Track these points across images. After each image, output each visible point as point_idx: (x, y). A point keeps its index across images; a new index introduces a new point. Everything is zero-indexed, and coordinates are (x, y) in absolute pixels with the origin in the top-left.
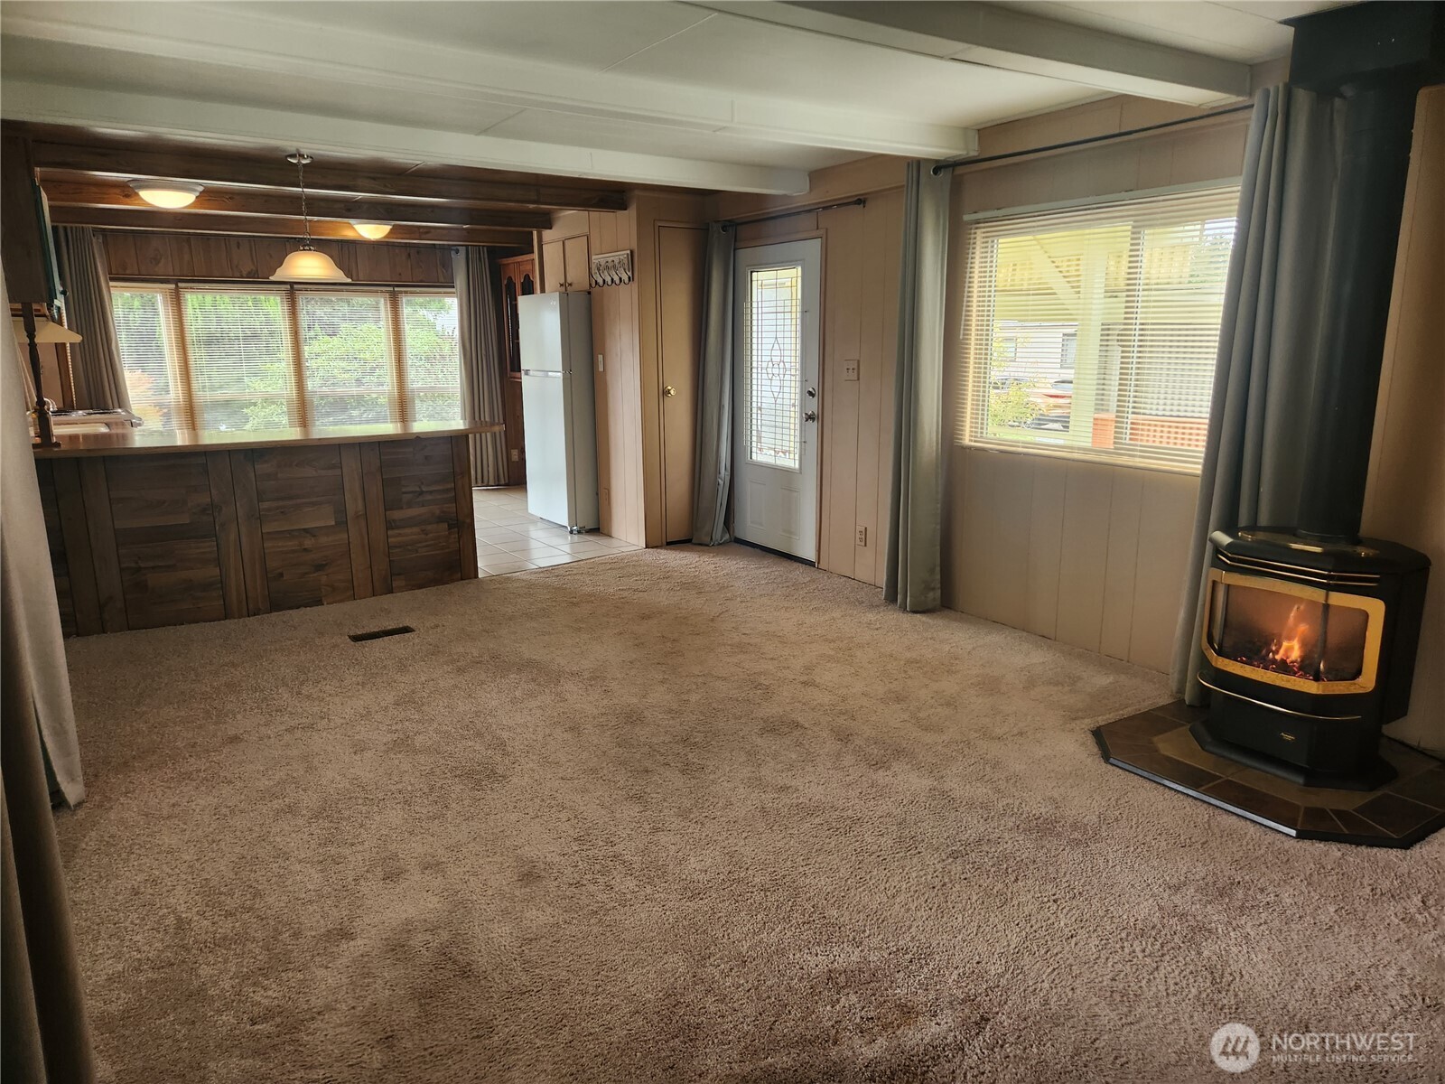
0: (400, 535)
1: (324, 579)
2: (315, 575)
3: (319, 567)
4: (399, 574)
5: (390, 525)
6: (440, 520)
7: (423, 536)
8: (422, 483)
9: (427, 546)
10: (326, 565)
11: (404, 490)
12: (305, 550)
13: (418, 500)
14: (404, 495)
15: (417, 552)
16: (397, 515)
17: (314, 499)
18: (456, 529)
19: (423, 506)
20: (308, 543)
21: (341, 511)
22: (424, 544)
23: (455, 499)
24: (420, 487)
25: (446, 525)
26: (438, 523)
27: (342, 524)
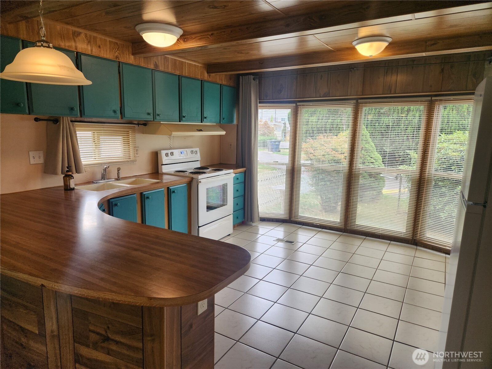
12: (22, 345)
20: (23, 340)
21: (41, 324)
27: (42, 336)
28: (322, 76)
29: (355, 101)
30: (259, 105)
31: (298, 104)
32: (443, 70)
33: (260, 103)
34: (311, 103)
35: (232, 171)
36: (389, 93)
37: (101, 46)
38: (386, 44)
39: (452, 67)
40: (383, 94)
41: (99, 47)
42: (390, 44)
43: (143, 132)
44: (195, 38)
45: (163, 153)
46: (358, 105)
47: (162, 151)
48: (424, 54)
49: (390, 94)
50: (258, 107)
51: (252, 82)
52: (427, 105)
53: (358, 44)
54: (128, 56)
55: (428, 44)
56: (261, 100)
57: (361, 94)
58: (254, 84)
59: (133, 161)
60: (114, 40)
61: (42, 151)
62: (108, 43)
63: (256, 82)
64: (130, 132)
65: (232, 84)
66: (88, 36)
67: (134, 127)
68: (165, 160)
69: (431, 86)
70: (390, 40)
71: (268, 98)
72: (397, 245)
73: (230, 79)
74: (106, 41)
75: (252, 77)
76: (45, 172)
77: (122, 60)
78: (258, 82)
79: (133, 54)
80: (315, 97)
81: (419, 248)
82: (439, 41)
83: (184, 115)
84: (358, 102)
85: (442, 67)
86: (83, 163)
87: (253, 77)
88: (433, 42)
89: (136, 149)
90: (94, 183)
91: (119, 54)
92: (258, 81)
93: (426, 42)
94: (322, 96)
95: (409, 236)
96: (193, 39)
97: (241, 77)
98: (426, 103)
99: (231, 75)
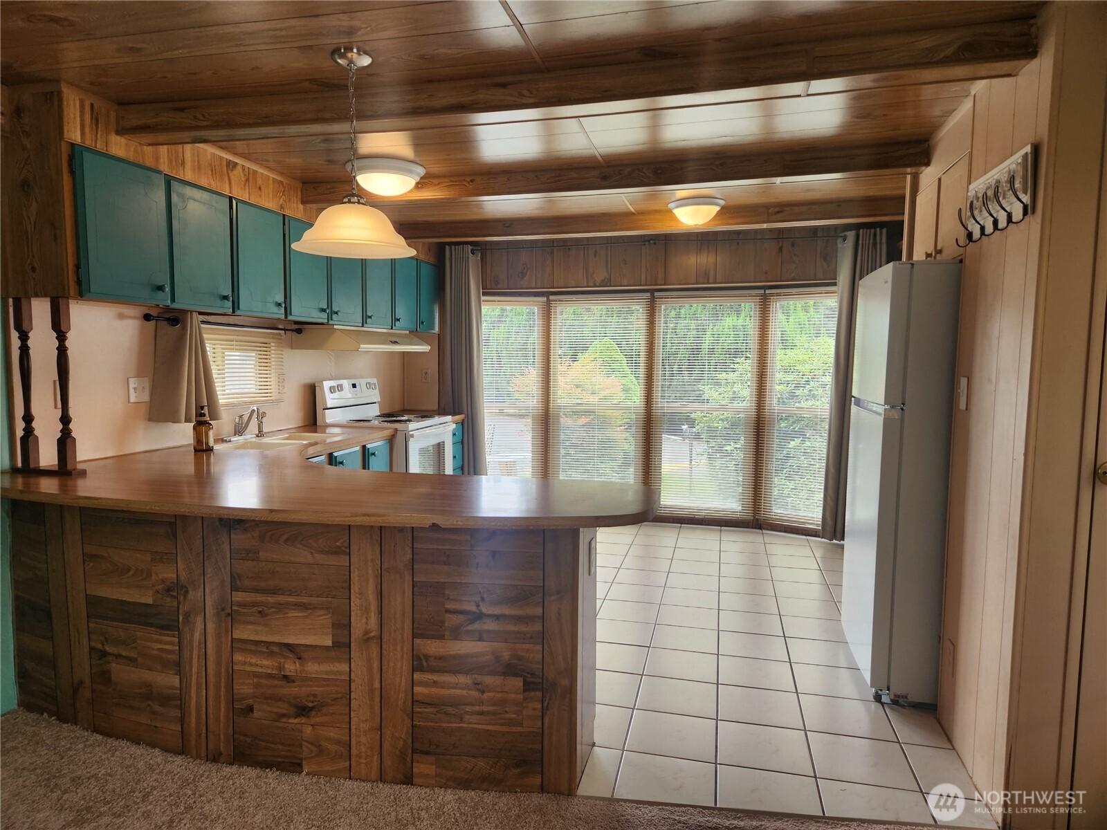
0: (435, 684)
1: (308, 730)
2: (296, 721)
3: (303, 711)
4: (426, 753)
5: (419, 663)
6: (510, 670)
7: (475, 694)
8: (483, 599)
9: (482, 713)
10: (312, 709)
11: (448, 606)
12: (286, 677)
13: (470, 628)
14: (448, 615)
15: (462, 720)
16: (432, 647)
17: (305, 600)
18: (539, 694)
19: (480, 639)
20: (291, 667)
21: (342, 625)
22: (477, 708)
23: (542, 637)
24: (478, 606)
25: (519, 683)
26: (505, 674)
27: (342, 646)
28: (596, 251)
29: (649, 294)
30: (483, 298)
31: (551, 297)
32: (781, 248)
33: (484, 294)
34: (574, 297)
35: (449, 418)
36: (706, 281)
37: (262, 188)
38: (717, 208)
39: (793, 245)
40: (697, 284)
41: (260, 188)
42: (723, 208)
43: (293, 346)
44: (439, 184)
45: (327, 384)
46: (654, 301)
47: (324, 382)
48: (765, 226)
49: (708, 283)
50: (482, 303)
51: (470, 256)
52: (760, 302)
53: (677, 207)
54: (295, 205)
55: (770, 211)
56: (487, 289)
57: (663, 283)
58: (473, 261)
59: (278, 401)
60: (279, 178)
61: (147, 378)
62: (271, 181)
63: (477, 257)
64: (273, 344)
65: (432, 260)
66: (246, 170)
67: (280, 334)
68: (331, 399)
69: (766, 273)
70: (722, 202)
71: (499, 287)
72: (732, 531)
73: (429, 250)
74: (269, 180)
75: (470, 247)
76: (150, 419)
77: (287, 213)
78: (479, 258)
79: (303, 202)
80: (585, 285)
81: (764, 531)
82: (786, 209)
83: (369, 314)
84: (654, 296)
85: (781, 245)
86: (220, 401)
87: (472, 247)
88: (777, 209)
89: (281, 377)
90: (226, 441)
91: (285, 201)
92: (480, 255)
93: (768, 209)
94: (598, 284)
95: (748, 516)
96: (436, 185)
97: (447, 247)
98: (757, 299)
99: (430, 244)
